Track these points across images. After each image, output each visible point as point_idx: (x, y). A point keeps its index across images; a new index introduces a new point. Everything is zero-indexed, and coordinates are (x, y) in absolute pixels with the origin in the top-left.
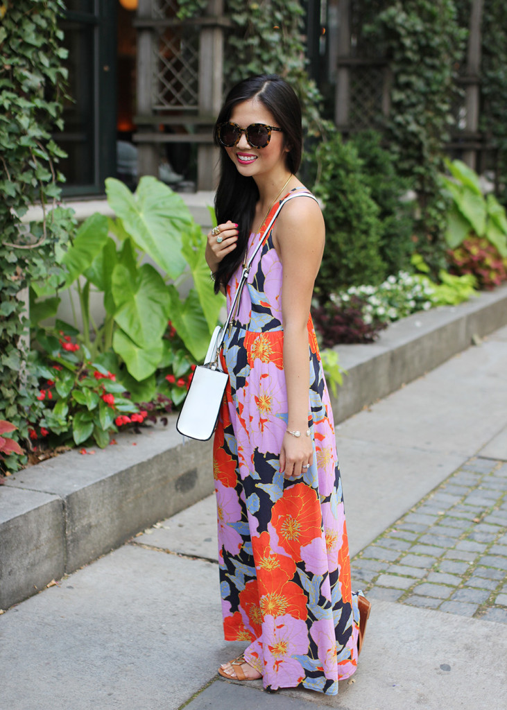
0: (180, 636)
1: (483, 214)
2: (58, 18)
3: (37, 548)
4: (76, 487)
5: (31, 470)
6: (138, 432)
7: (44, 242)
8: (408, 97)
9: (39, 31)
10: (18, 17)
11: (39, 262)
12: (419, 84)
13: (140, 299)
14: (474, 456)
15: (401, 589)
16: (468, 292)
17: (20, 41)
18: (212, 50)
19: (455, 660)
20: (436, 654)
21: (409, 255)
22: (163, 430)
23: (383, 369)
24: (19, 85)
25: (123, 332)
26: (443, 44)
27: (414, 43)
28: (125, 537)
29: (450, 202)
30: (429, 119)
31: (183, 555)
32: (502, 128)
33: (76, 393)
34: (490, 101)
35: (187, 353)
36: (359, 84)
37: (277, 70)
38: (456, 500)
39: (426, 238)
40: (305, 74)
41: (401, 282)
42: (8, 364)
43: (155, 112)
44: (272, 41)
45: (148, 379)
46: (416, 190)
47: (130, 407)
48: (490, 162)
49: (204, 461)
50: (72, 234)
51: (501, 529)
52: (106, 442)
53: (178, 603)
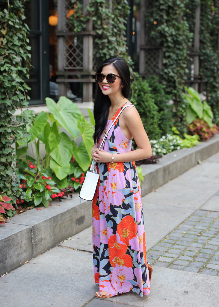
0: (79, 281)
1: (202, 109)
2: (27, 34)
3: (21, 247)
4: (36, 223)
5: (17, 216)
6: (60, 201)
7: (22, 124)
8: (169, 62)
9: (19, 39)
10: (11, 34)
11: (20, 132)
12: (174, 56)
13: (60, 147)
14: (199, 209)
15: (168, 262)
16: (196, 142)
17: (12, 44)
18: (88, 45)
19: (190, 289)
20: (182, 287)
21: (171, 127)
22: (71, 200)
23: (161, 174)
24: (12, 61)
25: (53, 160)
26: (184, 40)
27: (172, 39)
28: (56, 243)
29: (188, 105)
30: (178, 71)
31: (80, 250)
32: (209, 73)
33: (35, 185)
34: (204, 62)
35: (80, 168)
36: (149, 57)
37: (115, 52)
38: (191, 227)
39: (178, 120)
40: (126, 54)
41: (167, 138)
42: (8, 173)
43: (65, 70)
44: (112, 41)
45: (64, 179)
46: (174, 100)
47: (57, 190)
48: (204, 88)
49: (88, 212)
50: (33, 120)
51: (209, 238)
52: (48, 205)
53: (78, 269)
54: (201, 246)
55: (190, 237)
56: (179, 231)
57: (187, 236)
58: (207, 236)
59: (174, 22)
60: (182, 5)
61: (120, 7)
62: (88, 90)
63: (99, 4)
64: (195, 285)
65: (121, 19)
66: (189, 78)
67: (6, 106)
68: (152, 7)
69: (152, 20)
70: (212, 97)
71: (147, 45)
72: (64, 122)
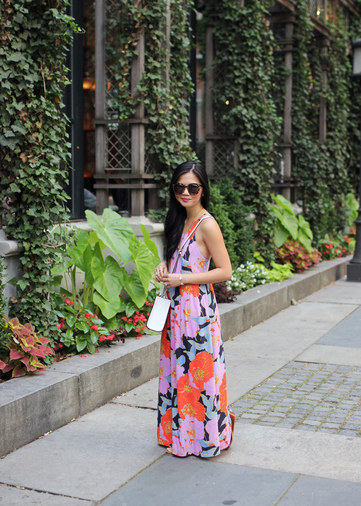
0: (144, 439)
1: (297, 227)
2: (66, 126)
3: (67, 400)
4: (84, 371)
5: (56, 365)
6: (109, 347)
7: (61, 244)
8: (248, 158)
9: (58, 134)
10: (47, 127)
11: (59, 255)
12: (255, 150)
13: (106, 275)
14: (293, 360)
15: (254, 419)
16: (288, 273)
17: (48, 139)
18: (139, 137)
19: (283, 445)
20: (273, 443)
21: (252, 252)
22: (123, 345)
23: (239, 316)
24: (48, 162)
25: (98, 294)
26: (269, 127)
27: (252, 126)
28: (107, 399)
29: (276, 220)
30: (261, 170)
31: (139, 407)
32: (306, 174)
33: (77, 325)
34: (298, 158)
35: (133, 304)
36: (219, 151)
37: (175, 147)
38: (282, 381)
39: (262, 241)
40: (190, 149)
41: (248, 268)
42: (44, 308)
43: (106, 171)
44: (172, 131)
45: (113, 318)
46: (255, 213)
47: (105, 332)
48: (300, 195)
49: (145, 362)
50: (76, 239)
51: (307, 393)
52: (94, 351)
53: (140, 427)
54: (296, 401)
55: (281, 391)
56: (267, 386)
57: (278, 390)
58: (304, 391)
59: (255, 101)
60: (266, 78)
61: (180, 85)
62: (138, 199)
63: (153, 82)
64: (288, 440)
65: (183, 101)
66: (278, 182)
67: (43, 220)
68: (223, 81)
69: (223, 98)
70: (311, 208)
71: (216, 134)
72: (110, 243)
